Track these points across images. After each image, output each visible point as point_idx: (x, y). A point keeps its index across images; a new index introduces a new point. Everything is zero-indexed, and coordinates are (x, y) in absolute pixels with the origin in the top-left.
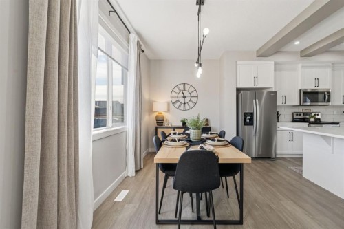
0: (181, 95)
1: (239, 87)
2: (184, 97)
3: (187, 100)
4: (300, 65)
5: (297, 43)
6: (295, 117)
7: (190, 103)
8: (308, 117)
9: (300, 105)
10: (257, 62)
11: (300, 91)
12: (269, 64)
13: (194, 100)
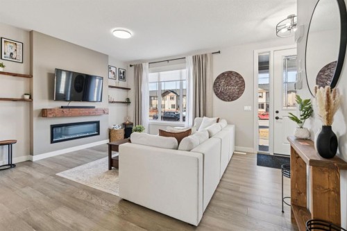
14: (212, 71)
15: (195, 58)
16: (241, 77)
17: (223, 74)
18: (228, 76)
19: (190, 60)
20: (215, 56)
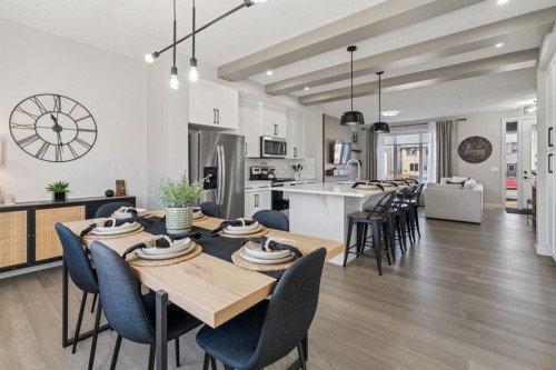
0: (47, 121)
1: (193, 122)
2: (58, 129)
3: (66, 136)
4: (261, 104)
5: (270, 73)
6: (255, 173)
7: (75, 145)
8: (265, 172)
9: (262, 157)
10: (215, 85)
11: (261, 138)
12: (231, 92)
13: (88, 138)
14: (456, 136)
15: (438, 124)
16: (488, 142)
17: (469, 139)
18: (474, 141)
19: (433, 125)
20: (460, 123)
